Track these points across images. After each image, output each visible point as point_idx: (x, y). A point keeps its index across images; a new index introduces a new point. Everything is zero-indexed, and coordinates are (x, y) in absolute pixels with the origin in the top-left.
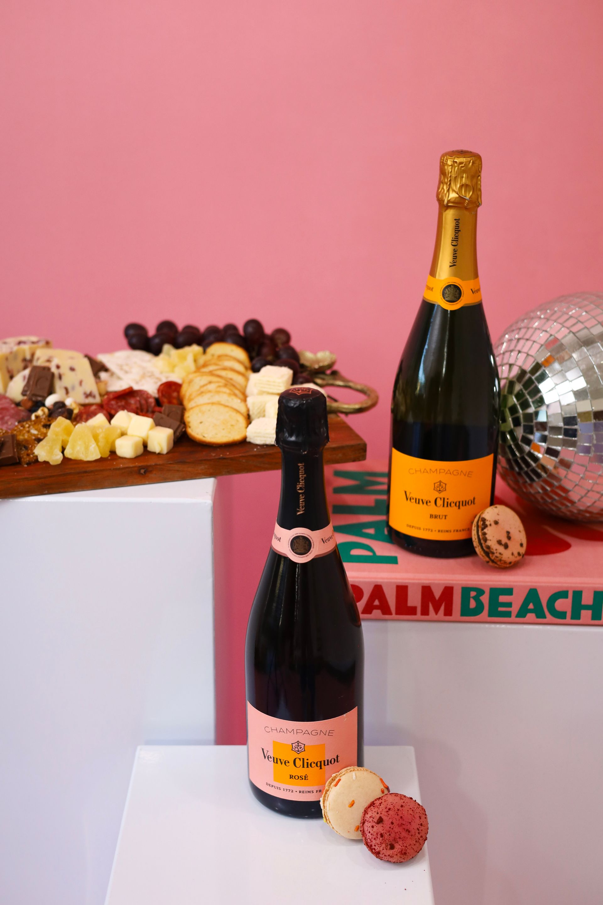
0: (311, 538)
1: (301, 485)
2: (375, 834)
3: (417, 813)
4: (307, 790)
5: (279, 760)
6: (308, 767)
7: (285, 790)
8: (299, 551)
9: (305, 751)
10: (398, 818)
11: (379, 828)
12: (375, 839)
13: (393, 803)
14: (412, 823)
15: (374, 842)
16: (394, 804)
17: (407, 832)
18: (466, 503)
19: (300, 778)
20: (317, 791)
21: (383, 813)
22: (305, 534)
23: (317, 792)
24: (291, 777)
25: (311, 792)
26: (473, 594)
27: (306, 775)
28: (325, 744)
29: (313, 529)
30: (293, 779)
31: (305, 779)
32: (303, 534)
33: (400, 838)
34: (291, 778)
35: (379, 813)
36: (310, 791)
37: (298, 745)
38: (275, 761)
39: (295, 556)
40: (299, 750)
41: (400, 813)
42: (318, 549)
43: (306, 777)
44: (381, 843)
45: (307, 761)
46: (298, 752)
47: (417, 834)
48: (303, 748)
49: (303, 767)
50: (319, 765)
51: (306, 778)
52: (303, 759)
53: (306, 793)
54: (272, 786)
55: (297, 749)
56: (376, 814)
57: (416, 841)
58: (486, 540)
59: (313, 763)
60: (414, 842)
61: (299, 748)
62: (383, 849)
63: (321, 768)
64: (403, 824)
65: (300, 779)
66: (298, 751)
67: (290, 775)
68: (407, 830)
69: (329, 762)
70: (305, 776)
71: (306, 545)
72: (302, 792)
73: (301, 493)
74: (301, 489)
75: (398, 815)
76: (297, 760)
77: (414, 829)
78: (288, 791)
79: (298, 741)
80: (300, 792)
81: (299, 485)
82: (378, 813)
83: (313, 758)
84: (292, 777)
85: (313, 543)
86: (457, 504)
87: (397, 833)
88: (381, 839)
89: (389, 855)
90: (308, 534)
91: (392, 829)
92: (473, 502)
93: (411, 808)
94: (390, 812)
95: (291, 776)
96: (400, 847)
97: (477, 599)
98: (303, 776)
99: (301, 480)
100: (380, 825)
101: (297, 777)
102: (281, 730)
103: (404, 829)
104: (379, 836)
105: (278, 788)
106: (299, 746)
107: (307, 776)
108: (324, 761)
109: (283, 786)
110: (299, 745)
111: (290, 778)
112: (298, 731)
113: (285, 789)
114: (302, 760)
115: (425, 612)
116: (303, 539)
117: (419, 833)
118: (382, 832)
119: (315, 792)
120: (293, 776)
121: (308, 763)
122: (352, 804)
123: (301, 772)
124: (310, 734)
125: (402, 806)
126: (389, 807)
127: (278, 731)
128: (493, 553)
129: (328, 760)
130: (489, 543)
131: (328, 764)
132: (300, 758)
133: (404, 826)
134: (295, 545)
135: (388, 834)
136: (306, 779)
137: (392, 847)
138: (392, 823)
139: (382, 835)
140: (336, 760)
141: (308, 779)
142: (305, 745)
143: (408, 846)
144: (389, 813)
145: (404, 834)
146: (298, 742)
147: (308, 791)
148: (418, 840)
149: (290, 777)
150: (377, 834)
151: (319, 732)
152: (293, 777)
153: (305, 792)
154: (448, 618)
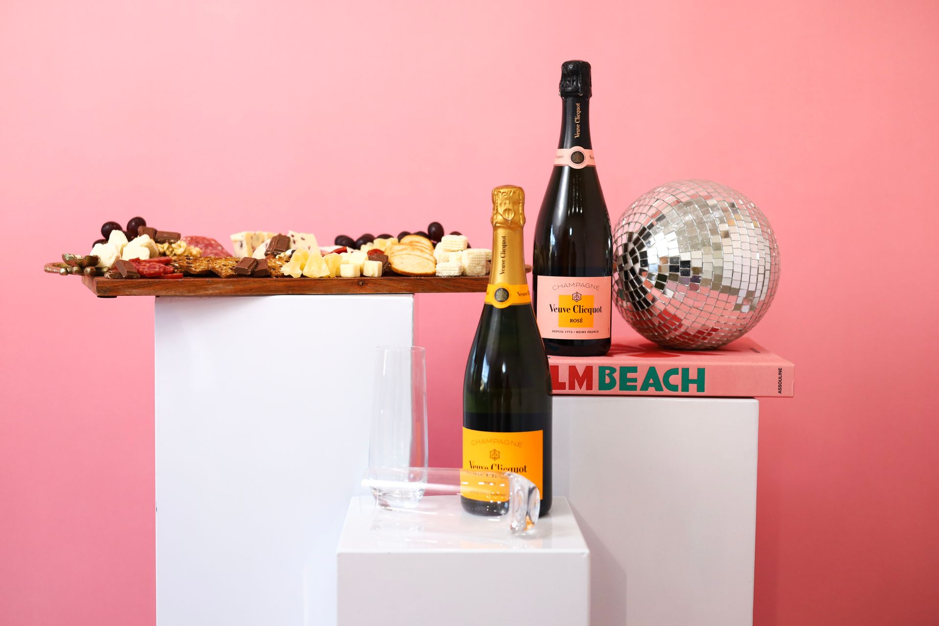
5: (563, 309)
6: (583, 312)
19: (578, 321)
49: (580, 312)
50: (590, 311)
52: (580, 306)
73: (578, 124)
74: (577, 121)
76: (576, 307)
83: (586, 305)
121: (583, 309)
123: (578, 316)
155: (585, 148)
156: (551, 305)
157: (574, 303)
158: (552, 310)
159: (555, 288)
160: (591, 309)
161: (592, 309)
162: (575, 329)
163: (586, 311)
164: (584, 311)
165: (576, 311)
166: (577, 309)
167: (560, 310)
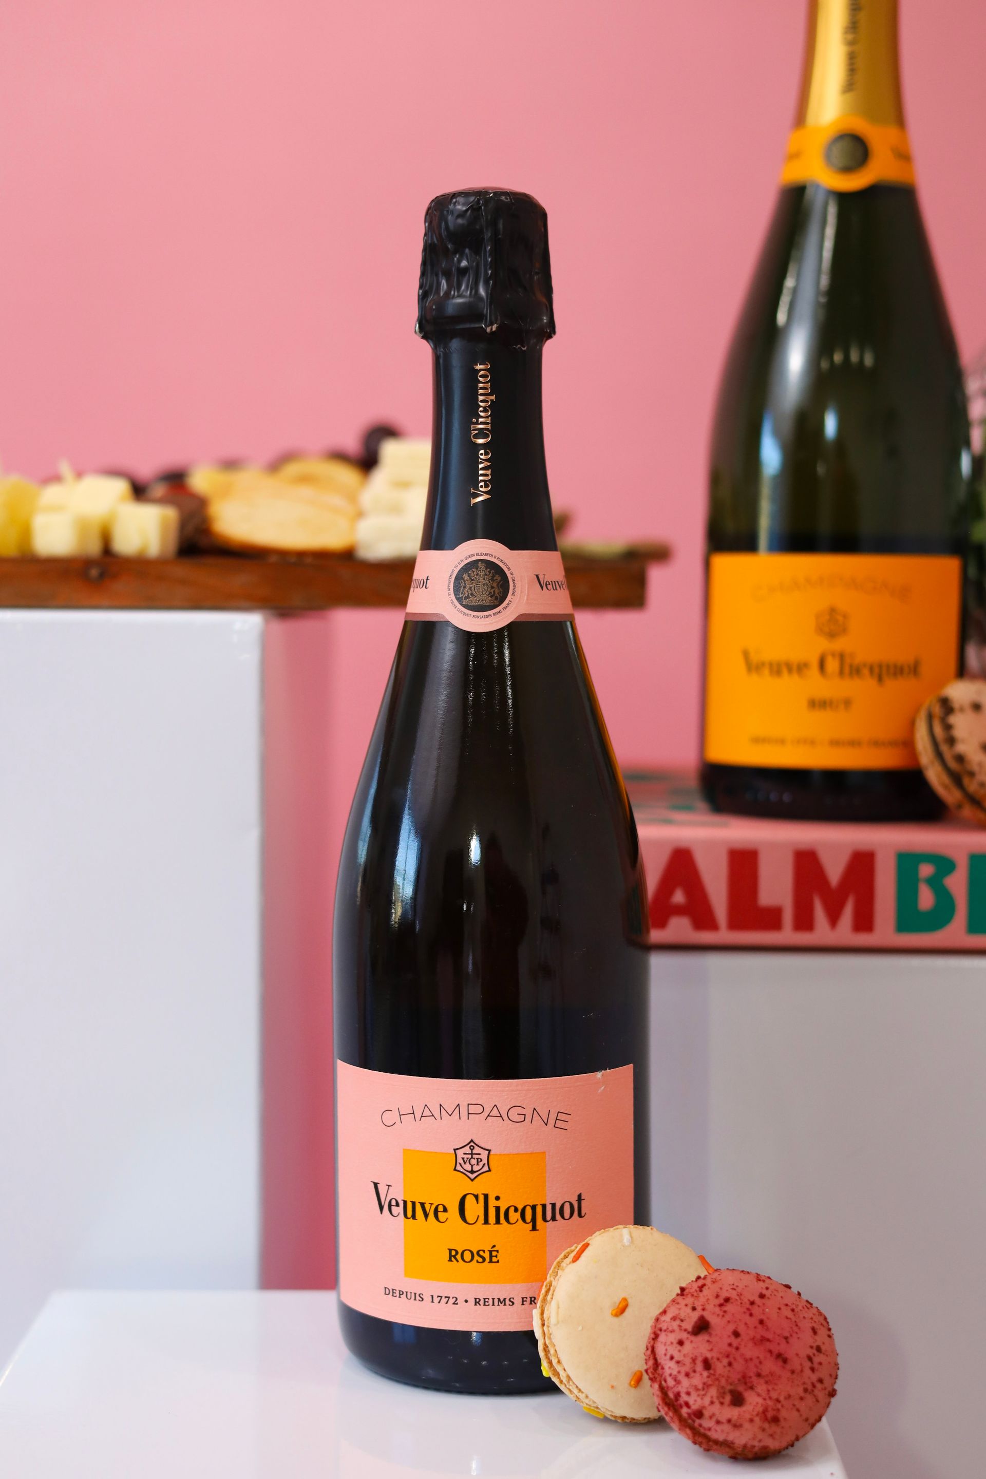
0: (509, 569)
1: (482, 423)
2: (688, 1361)
3: (804, 1317)
4: (496, 1297)
5: (418, 1208)
6: (498, 1222)
7: (436, 1300)
8: (474, 602)
9: (490, 1170)
10: (753, 1321)
11: (699, 1346)
12: (687, 1375)
13: (737, 1286)
14: (791, 1340)
15: (685, 1383)
16: (739, 1290)
17: (780, 1363)
18: (897, 671)
19: (478, 1256)
20: (523, 1300)
21: (710, 1307)
22: (492, 556)
23: (523, 1304)
24: (453, 1255)
25: (507, 1302)
26: (926, 870)
27: (494, 1246)
28: (544, 1153)
29: (512, 546)
30: (458, 1261)
31: (491, 1261)
32: (486, 555)
33: (759, 1375)
34: (453, 1259)
35: (699, 1308)
36: (505, 1300)
37: (472, 1154)
38: (410, 1214)
39: (465, 614)
40: (476, 1168)
41: (755, 1310)
42: (527, 600)
43: (494, 1253)
44: (706, 1386)
45: (497, 1203)
46: (472, 1176)
47: (807, 1372)
48: (485, 1161)
49: (486, 1222)
51: (492, 1256)
52: (486, 1197)
53: (493, 1305)
54: (401, 1294)
55: (468, 1167)
56: (689, 1310)
57: (806, 1390)
58: (951, 741)
59: (512, 1209)
60: (800, 1391)
61: (474, 1162)
62: (712, 1403)
63: (534, 1228)
64: (768, 1340)
65: (477, 1262)
66: (472, 1172)
67: (450, 1250)
68: (779, 1355)
69: (556, 1212)
70: (491, 1252)
71: (495, 585)
72: (482, 1302)
74: (482, 434)
75: (751, 1315)
76: (470, 1200)
77: (797, 1355)
78: (444, 1300)
79: (472, 1141)
80: (477, 1302)
81: (477, 423)
82: (694, 1309)
84: (455, 1257)
85: (513, 580)
86: (876, 670)
87: (751, 1359)
88: (705, 1374)
89: (729, 1421)
90: (501, 557)
91: (737, 1349)
92: (915, 669)
93: (789, 1304)
94: (729, 1307)
95: (453, 1253)
96: (760, 1400)
97: (935, 883)
98: (484, 1251)
99: (481, 409)
100: (703, 1337)
101: (467, 1256)
102: (427, 1113)
103: (771, 1352)
104: (699, 1366)
105: (418, 1298)
106: (474, 1156)
107: (497, 1251)
108: (544, 1206)
109: (429, 1288)
110: (474, 1152)
111: (450, 1260)
112: (473, 1109)
113: (435, 1297)
114: (481, 1198)
115: (804, 922)
116: (487, 568)
117: (813, 1370)
118: (709, 1355)
119: (517, 1301)
120: (457, 1252)
121: (498, 1209)
122: (621, 1310)
124: (505, 1117)
125: (762, 1296)
126: (724, 1294)
127: (418, 1116)
128: (972, 774)
129: (554, 1205)
130: (961, 748)
131: (554, 1218)
132: (476, 1193)
133: (769, 1345)
134: (465, 587)
135: (725, 1361)
136: (494, 1259)
137: (738, 1400)
138: (736, 1334)
139: (707, 1364)
140: (577, 1209)
141: (498, 1262)
142: (489, 1151)
143: (782, 1398)
144: (725, 1308)
145: (770, 1365)
146: (472, 1144)
147: (499, 1299)
148: (810, 1387)
149: (451, 1256)
150: (694, 1360)
151: (529, 1113)
152: (459, 1257)
153: (491, 1302)
154: (863, 939)
155: (512, 547)
156: (376, 1185)
157: (464, 1186)
158: (381, 1208)
159: (389, 1118)
160: (534, 1208)
161: (539, 1210)
162: (467, 1290)
163: (514, 1216)
164: (503, 1216)
165: (470, 1217)
166: (474, 1209)
167: (411, 1210)
